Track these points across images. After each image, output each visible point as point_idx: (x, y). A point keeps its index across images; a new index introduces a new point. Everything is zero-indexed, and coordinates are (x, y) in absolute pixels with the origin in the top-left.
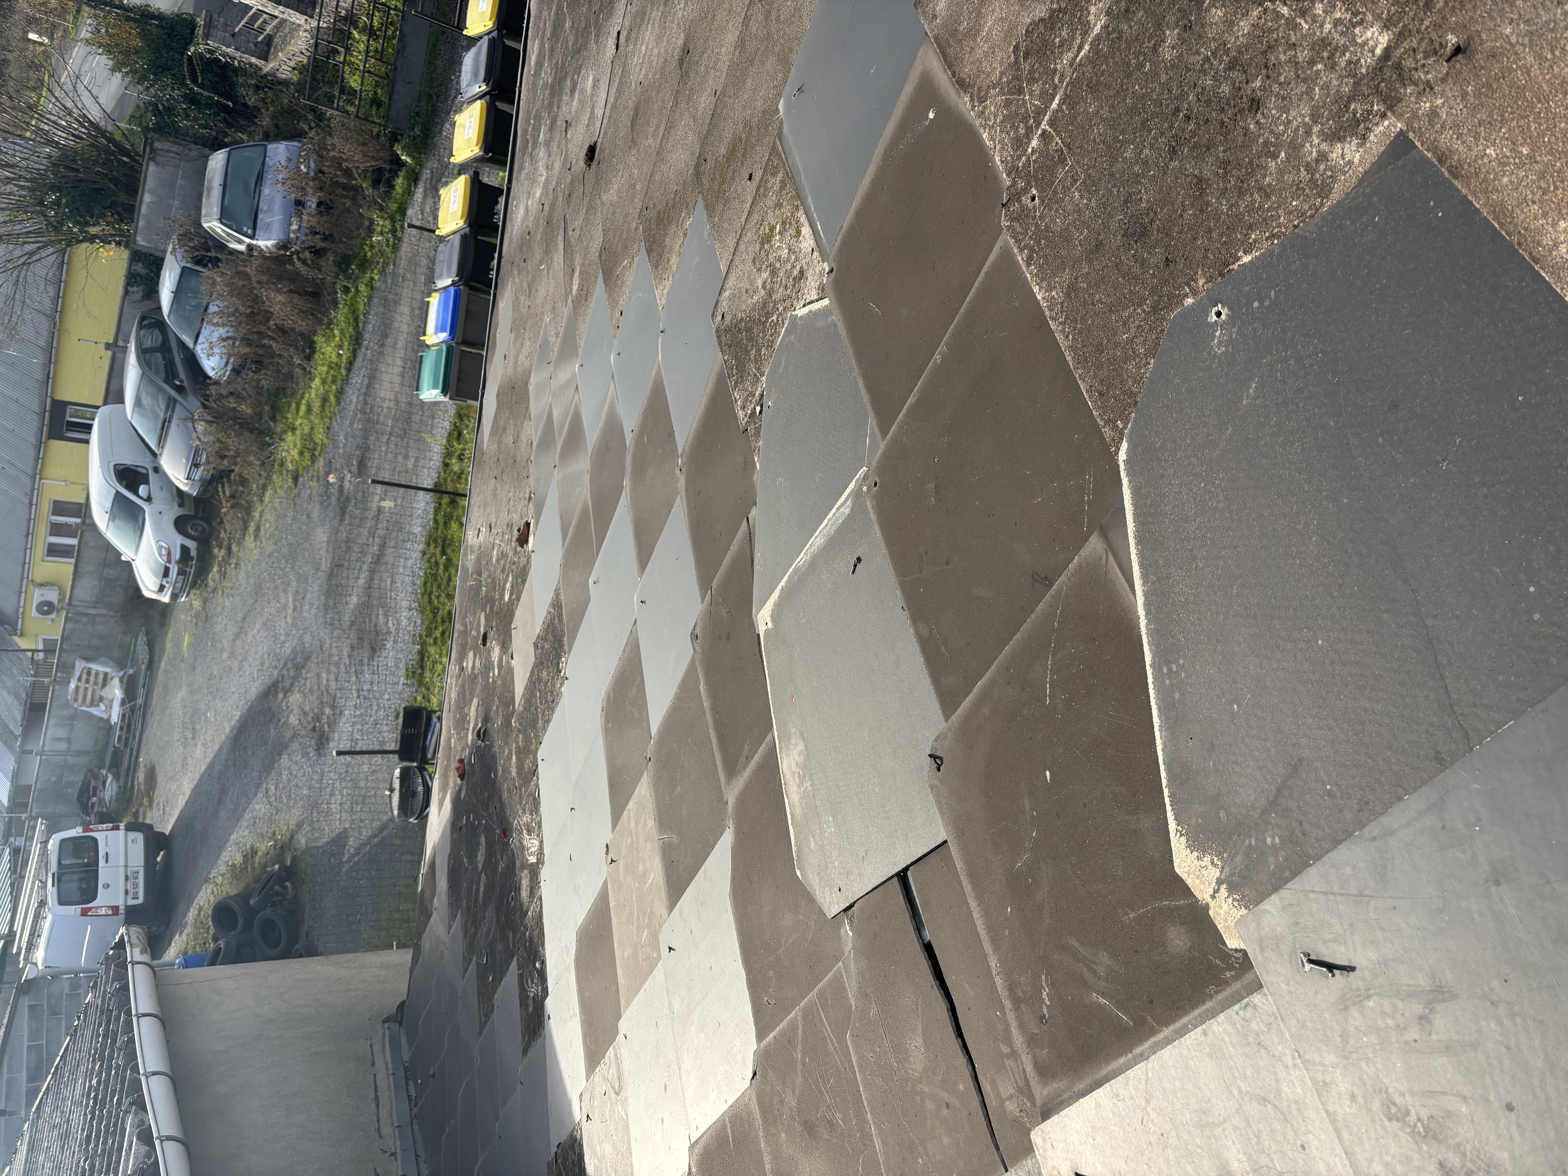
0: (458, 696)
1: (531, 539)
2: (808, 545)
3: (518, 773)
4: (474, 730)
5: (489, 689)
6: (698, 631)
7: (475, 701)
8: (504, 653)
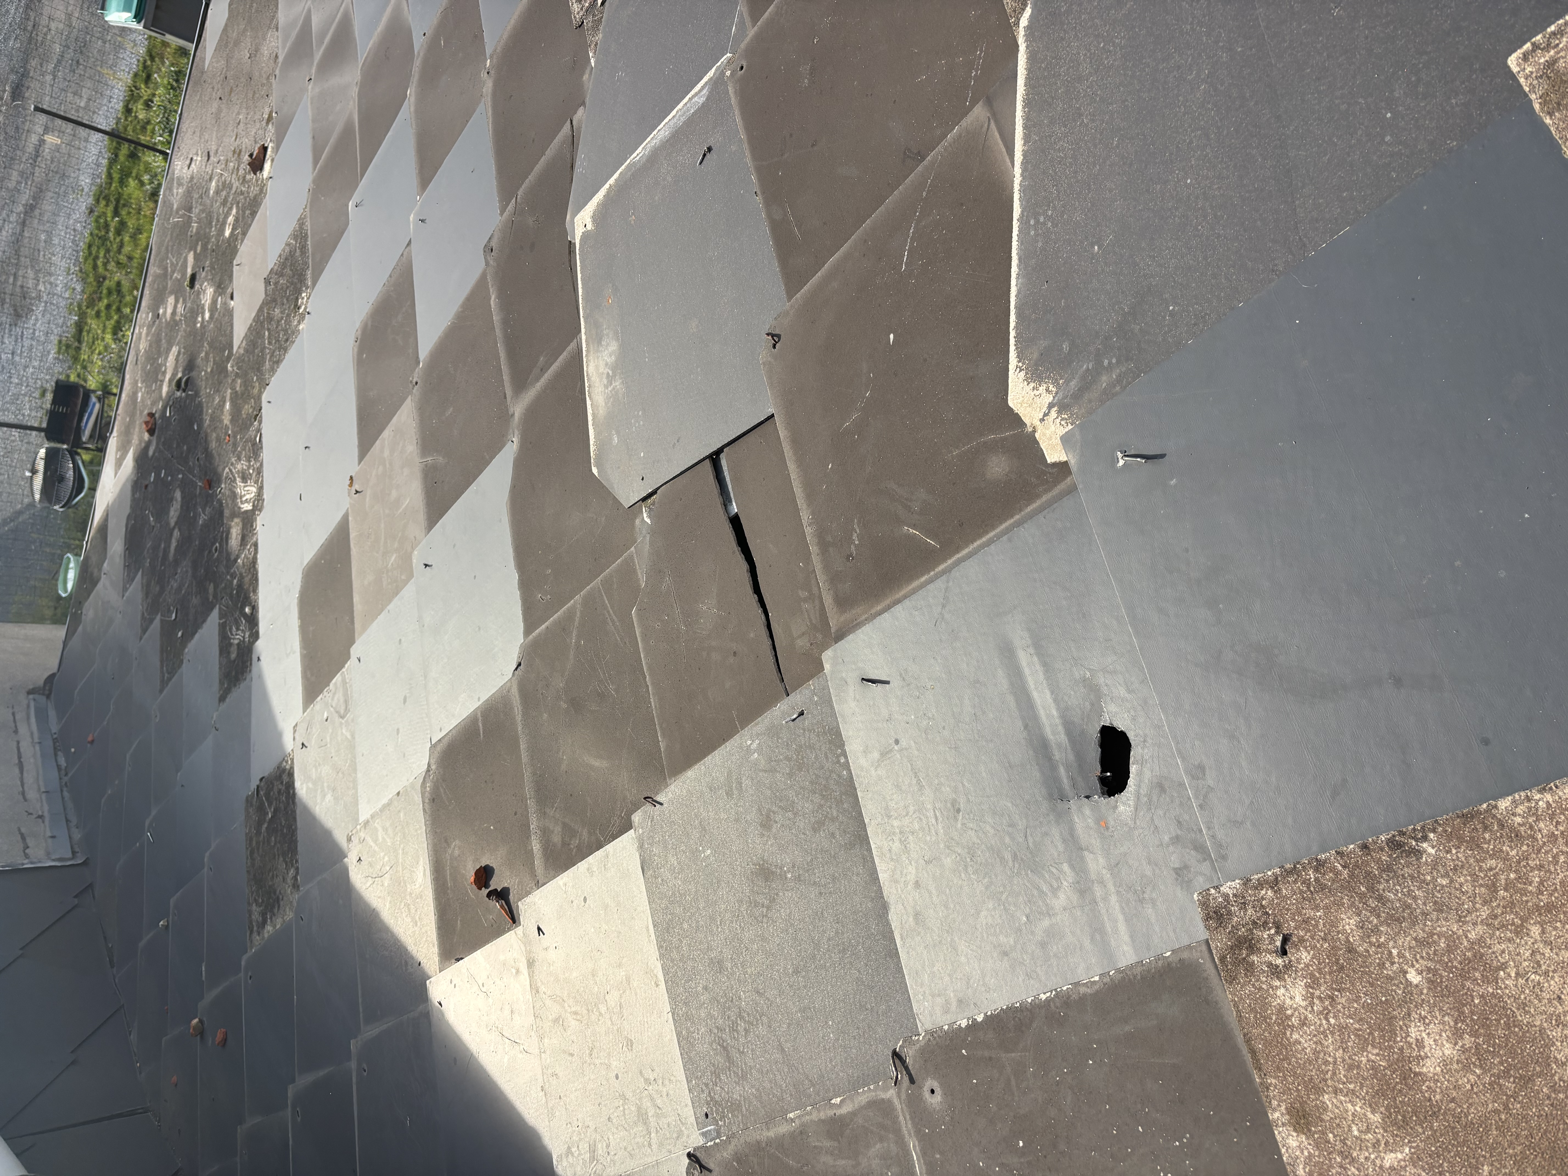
0: (150, 346)
1: (267, 166)
2: (649, 139)
3: (232, 421)
4: (170, 381)
5: (195, 337)
6: (494, 244)
7: (175, 350)
8: (220, 294)
